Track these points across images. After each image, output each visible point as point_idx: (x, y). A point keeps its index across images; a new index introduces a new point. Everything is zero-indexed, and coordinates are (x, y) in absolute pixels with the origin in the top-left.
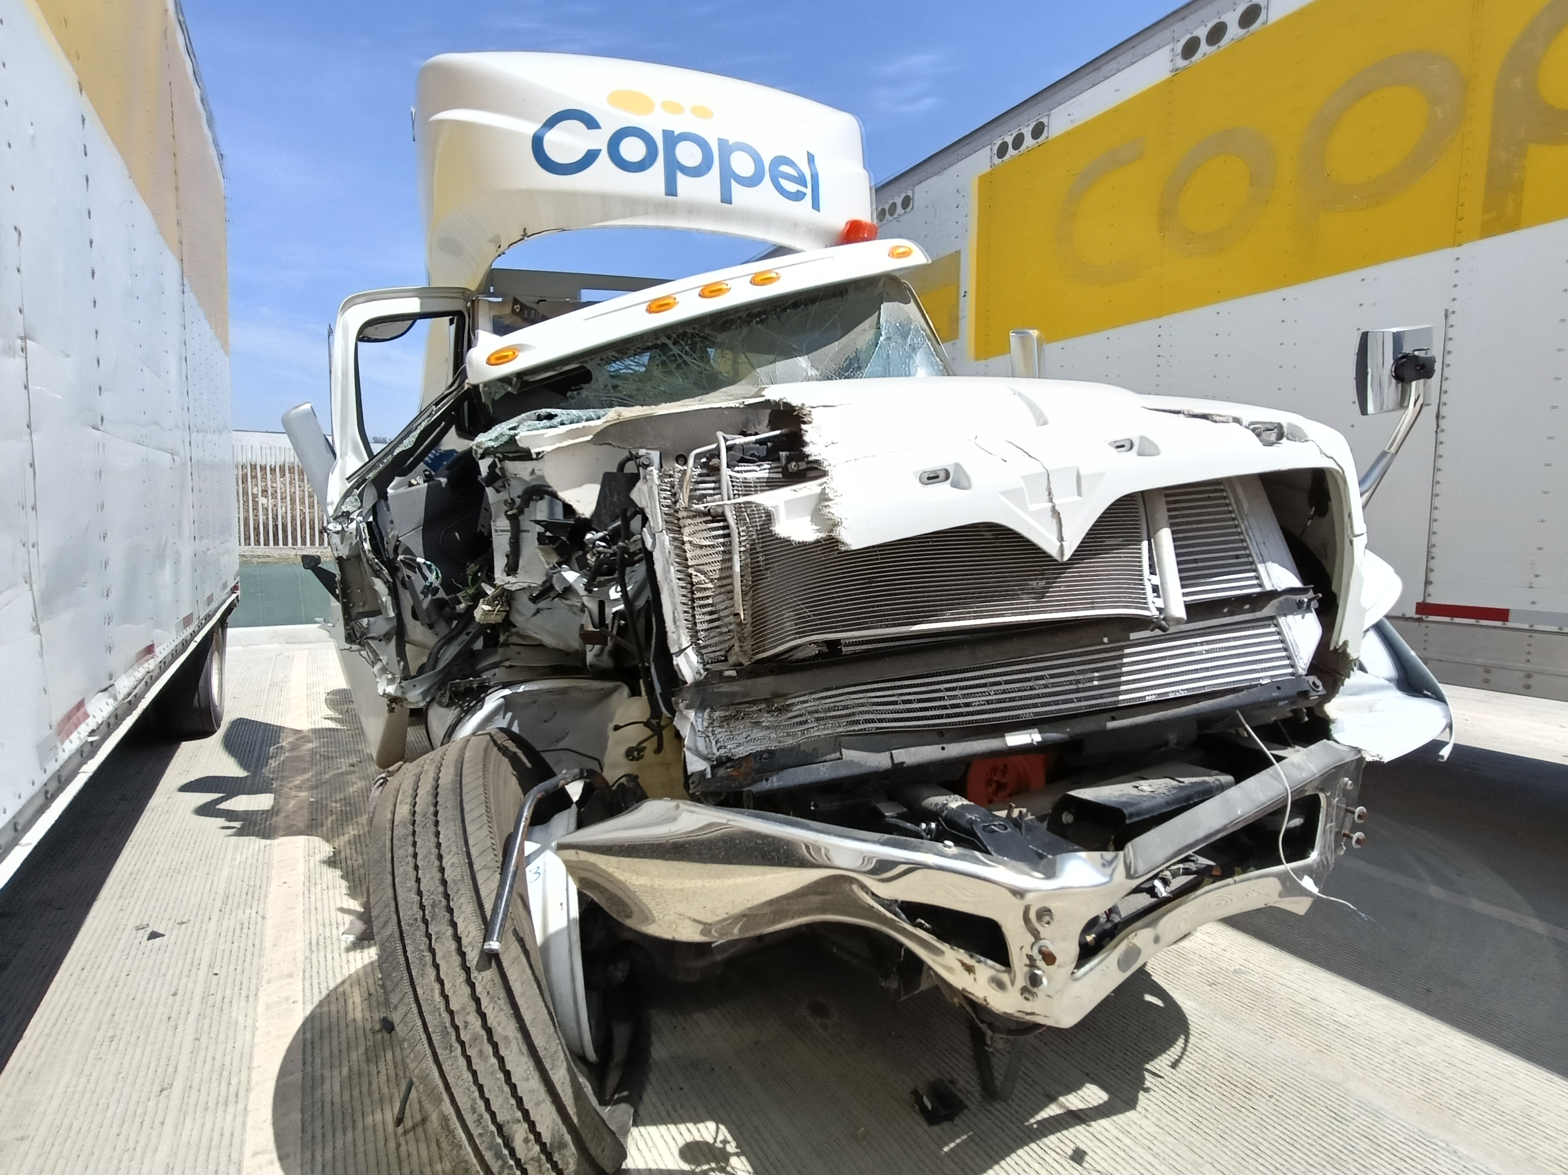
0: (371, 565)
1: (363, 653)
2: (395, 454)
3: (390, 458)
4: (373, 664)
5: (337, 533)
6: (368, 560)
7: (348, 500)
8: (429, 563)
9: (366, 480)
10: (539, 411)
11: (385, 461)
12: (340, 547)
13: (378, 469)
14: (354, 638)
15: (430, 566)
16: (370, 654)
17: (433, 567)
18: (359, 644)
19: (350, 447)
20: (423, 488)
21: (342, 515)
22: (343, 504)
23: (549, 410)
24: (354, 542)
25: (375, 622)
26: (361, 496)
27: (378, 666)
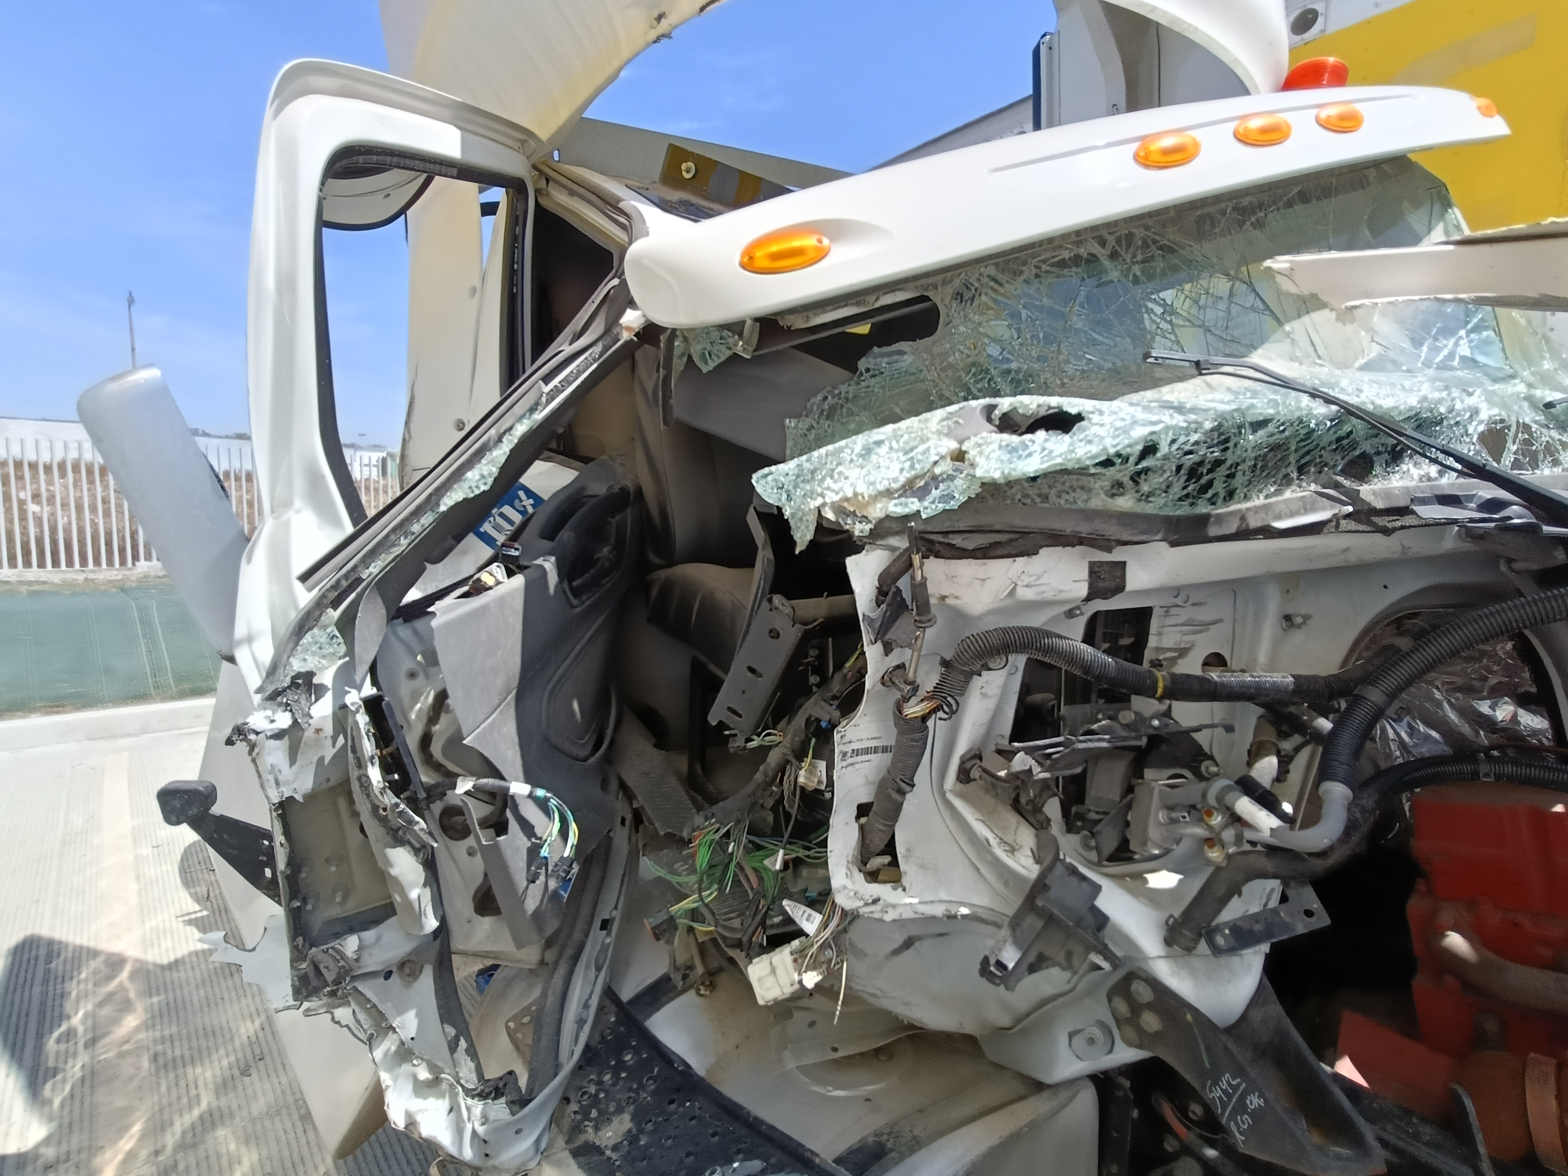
0: (383, 821)
1: (343, 1013)
2: (443, 508)
3: (427, 519)
4: (370, 1042)
5: (278, 735)
6: (375, 808)
7: (307, 639)
8: (540, 793)
9: (359, 580)
10: (1005, 404)
11: (416, 528)
12: (287, 772)
13: (397, 551)
14: (315, 982)
15: (547, 800)
16: (362, 1016)
17: (553, 802)
18: (333, 993)
19: (299, 484)
20: (511, 594)
21: (294, 685)
22: (292, 653)
23: (1054, 401)
24: (329, 753)
25: (379, 939)
26: (346, 625)
27: (387, 1046)
